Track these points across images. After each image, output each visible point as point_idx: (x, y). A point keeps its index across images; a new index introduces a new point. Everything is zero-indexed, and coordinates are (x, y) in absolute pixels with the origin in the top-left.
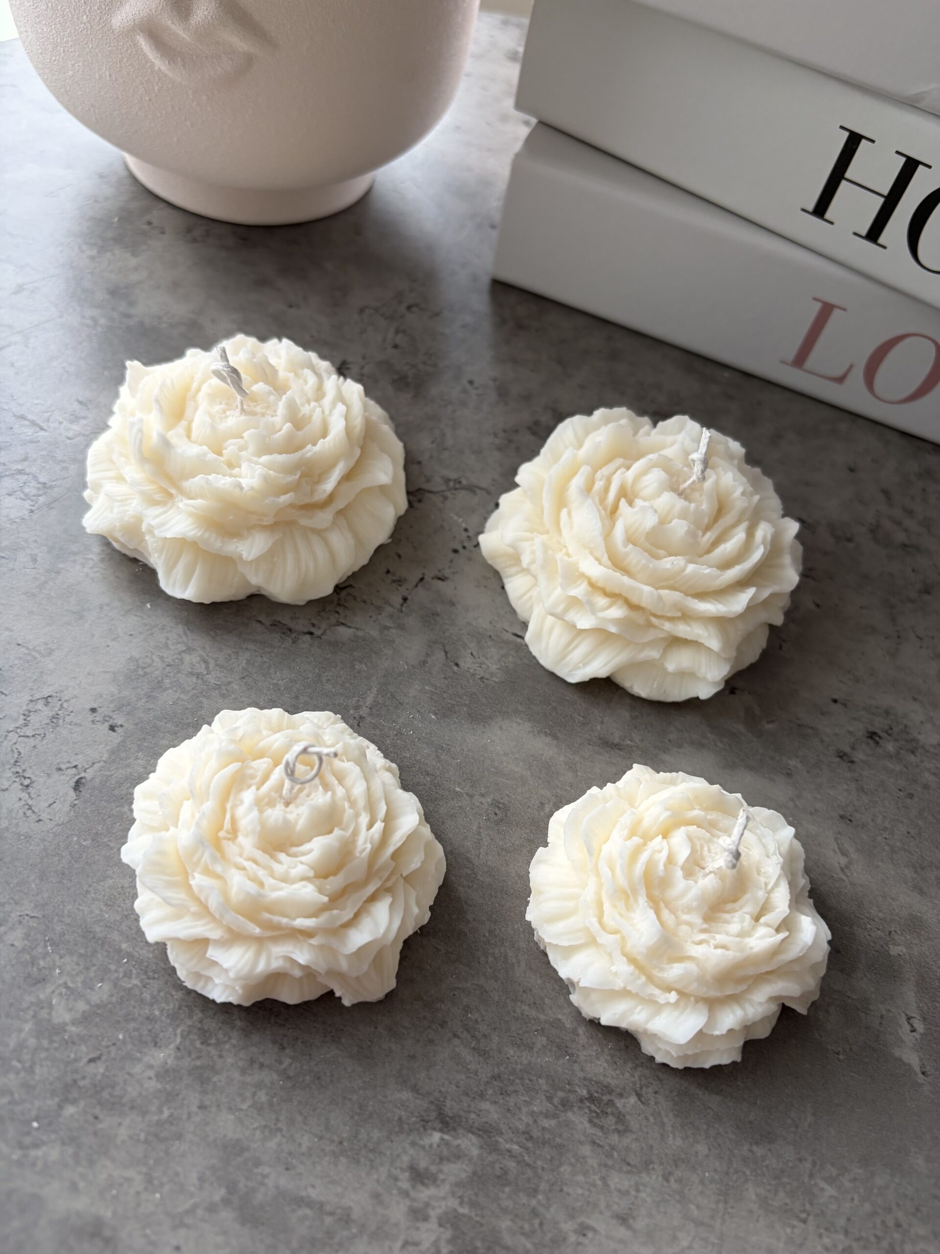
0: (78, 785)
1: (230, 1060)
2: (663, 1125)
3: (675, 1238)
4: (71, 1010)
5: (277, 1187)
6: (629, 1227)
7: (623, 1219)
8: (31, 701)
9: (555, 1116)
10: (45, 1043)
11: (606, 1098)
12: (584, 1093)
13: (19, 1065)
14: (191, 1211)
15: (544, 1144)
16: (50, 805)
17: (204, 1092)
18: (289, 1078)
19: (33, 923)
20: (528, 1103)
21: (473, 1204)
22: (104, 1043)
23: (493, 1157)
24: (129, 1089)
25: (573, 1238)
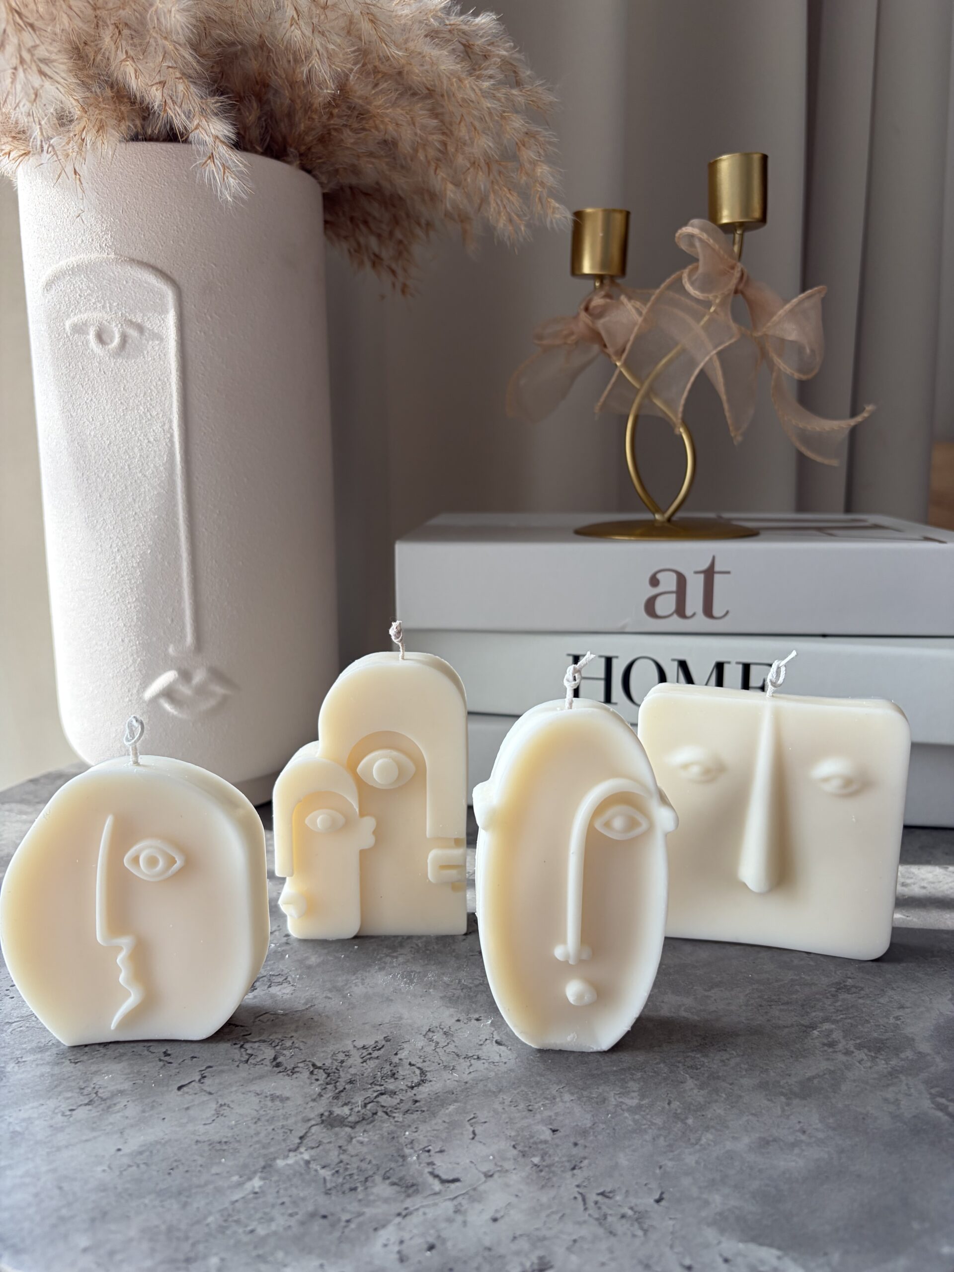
0: (498, 1043)
1: (715, 1066)
2: (869, 979)
3: (923, 1000)
4: (632, 1098)
5: (796, 1082)
6: (907, 1008)
7: (902, 1007)
8: (424, 1036)
9: (837, 1001)
10: (642, 1113)
11: (842, 985)
12: (834, 989)
13: (647, 1126)
14: (783, 1110)
15: (847, 1009)
16: (500, 1056)
17: (724, 1081)
18: (743, 1055)
19: (566, 1089)
20: (825, 1004)
21: (859, 1038)
22: (664, 1096)
23: (840, 1024)
24: (698, 1100)
25: (899, 1022)
